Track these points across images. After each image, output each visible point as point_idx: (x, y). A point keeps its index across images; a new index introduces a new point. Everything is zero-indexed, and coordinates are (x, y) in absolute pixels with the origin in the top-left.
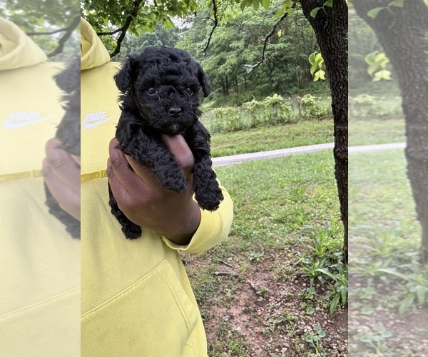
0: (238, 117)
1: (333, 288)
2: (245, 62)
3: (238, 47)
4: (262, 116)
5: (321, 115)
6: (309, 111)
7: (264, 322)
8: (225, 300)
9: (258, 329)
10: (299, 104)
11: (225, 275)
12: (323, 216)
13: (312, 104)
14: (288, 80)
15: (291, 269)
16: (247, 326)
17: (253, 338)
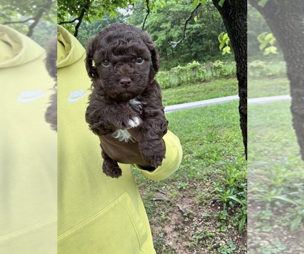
0: (168, 78)
1: (240, 211)
2: (171, 39)
3: (166, 28)
4: (185, 77)
5: (228, 75)
6: (218, 72)
7: (190, 238)
8: (160, 220)
9: (185, 243)
10: (212, 68)
11: (160, 200)
12: (231, 153)
13: (221, 68)
14: (204, 50)
15: (208, 195)
16: (177, 242)
17: (182, 251)
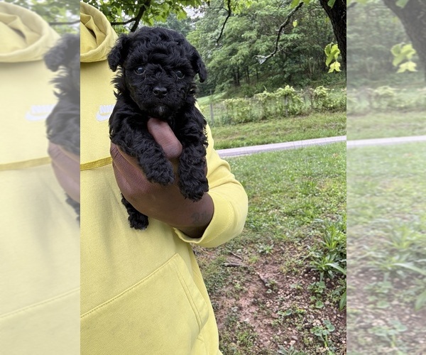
0: (249, 108)
1: (343, 283)
2: (257, 52)
3: (250, 38)
4: (273, 108)
5: (334, 108)
6: (321, 103)
7: (273, 314)
8: (234, 290)
9: (267, 321)
10: (312, 96)
11: (234, 266)
12: (334, 210)
13: (324, 96)
14: (301, 71)
15: (300, 262)
16: (256, 318)
17: (262, 330)
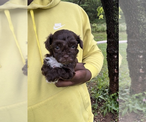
5: (99, 31)
6: (95, 29)
13: (96, 27)
